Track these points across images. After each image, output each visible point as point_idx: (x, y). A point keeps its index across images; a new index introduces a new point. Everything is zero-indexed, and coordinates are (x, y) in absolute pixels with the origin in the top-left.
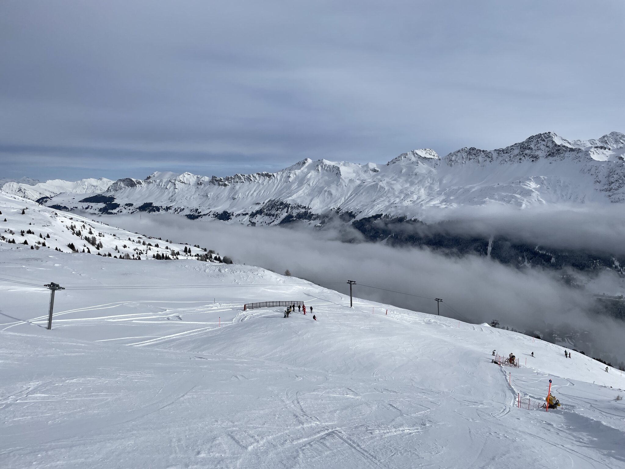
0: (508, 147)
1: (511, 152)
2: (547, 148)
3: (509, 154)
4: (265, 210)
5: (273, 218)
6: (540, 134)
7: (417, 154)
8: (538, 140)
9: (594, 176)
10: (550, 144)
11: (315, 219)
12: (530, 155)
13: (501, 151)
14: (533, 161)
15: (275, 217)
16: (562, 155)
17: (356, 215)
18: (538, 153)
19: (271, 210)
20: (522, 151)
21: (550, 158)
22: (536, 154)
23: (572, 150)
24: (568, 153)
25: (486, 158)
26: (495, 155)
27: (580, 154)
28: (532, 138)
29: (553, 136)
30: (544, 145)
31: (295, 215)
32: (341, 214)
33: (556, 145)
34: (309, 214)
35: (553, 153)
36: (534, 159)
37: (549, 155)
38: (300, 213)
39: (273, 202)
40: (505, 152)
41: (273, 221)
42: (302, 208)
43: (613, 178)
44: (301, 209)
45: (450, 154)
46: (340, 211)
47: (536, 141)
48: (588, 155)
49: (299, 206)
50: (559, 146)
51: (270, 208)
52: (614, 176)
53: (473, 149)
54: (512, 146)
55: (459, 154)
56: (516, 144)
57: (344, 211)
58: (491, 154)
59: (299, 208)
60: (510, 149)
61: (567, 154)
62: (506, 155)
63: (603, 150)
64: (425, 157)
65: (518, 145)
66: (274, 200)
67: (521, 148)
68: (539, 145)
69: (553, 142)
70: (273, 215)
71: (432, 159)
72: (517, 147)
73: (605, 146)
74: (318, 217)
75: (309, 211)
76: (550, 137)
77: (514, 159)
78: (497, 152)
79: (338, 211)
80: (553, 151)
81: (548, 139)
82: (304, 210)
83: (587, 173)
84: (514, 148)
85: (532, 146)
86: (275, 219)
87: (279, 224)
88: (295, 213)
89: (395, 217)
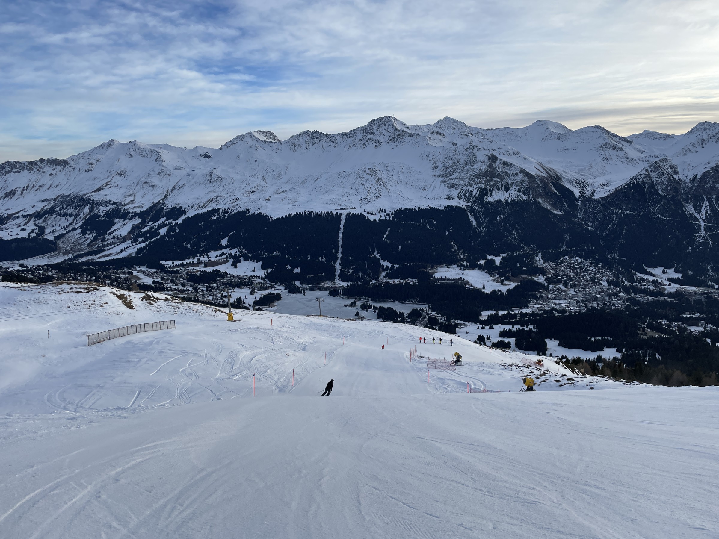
0: (351, 131)
1: (355, 137)
2: (388, 133)
3: (353, 139)
4: (58, 209)
5: (71, 219)
6: (381, 117)
7: (254, 137)
8: (379, 124)
9: (432, 162)
10: (390, 129)
11: (131, 218)
12: (373, 140)
13: (344, 135)
14: (376, 146)
15: (73, 217)
16: (402, 140)
17: (186, 210)
18: (381, 138)
19: (66, 208)
20: (365, 136)
21: (391, 143)
22: (379, 138)
23: (412, 135)
24: (407, 138)
25: (330, 143)
26: (339, 139)
27: (418, 140)
28: (374, 122)
29: (393, 121)
30: (385, 130)
31: (103, 214)
32: (167, 210)
33: (396, 129)
34: (122, 212)
35: (394, 138)
36: (377, 144)
37: (391, 140)
38: (109, 211)
39: (69, 198)
40: (349, 136)
41: (71, 223)
42: (113, 204)
43: (448, 164)
44: (111, 206)
45: (291, 137)
46: (165, 206)
47: (377, 125)
48: (425, 140)
49: (108, 202)
50: (399, 131)
52: (449, 162)
53: (316, 132)
54: (355, 130)
55: (301, 138)
56: (358, 128)
57: (170, 207)
58: (334, 138)
59: (108, 205)
60: (353, 133)
61: (407, 139)
62: (350, 139)
63: (438, 136)
64: (264, 141)
65: (360, 129)
66: (70, 195)
67: (363, 132)
68: (380, 129)
69: (393, 126)
70: (71, 215)
71: (272, 142)
72: (360, 131)
73: (440, 131)
74: (136, 214)
75: (123, 208)
76: (390, 121)
77: (357, 144)
78: (341, 136)
79: (163, 206)
80: (393, 136)
81: (389, 123)
82: (114, 207)
83: (426, 159)
84: (356, 132)
85: (374, 131)
86: (74, 220)
87: (81, 227)
88: (102, 210)
89: (236, 211)
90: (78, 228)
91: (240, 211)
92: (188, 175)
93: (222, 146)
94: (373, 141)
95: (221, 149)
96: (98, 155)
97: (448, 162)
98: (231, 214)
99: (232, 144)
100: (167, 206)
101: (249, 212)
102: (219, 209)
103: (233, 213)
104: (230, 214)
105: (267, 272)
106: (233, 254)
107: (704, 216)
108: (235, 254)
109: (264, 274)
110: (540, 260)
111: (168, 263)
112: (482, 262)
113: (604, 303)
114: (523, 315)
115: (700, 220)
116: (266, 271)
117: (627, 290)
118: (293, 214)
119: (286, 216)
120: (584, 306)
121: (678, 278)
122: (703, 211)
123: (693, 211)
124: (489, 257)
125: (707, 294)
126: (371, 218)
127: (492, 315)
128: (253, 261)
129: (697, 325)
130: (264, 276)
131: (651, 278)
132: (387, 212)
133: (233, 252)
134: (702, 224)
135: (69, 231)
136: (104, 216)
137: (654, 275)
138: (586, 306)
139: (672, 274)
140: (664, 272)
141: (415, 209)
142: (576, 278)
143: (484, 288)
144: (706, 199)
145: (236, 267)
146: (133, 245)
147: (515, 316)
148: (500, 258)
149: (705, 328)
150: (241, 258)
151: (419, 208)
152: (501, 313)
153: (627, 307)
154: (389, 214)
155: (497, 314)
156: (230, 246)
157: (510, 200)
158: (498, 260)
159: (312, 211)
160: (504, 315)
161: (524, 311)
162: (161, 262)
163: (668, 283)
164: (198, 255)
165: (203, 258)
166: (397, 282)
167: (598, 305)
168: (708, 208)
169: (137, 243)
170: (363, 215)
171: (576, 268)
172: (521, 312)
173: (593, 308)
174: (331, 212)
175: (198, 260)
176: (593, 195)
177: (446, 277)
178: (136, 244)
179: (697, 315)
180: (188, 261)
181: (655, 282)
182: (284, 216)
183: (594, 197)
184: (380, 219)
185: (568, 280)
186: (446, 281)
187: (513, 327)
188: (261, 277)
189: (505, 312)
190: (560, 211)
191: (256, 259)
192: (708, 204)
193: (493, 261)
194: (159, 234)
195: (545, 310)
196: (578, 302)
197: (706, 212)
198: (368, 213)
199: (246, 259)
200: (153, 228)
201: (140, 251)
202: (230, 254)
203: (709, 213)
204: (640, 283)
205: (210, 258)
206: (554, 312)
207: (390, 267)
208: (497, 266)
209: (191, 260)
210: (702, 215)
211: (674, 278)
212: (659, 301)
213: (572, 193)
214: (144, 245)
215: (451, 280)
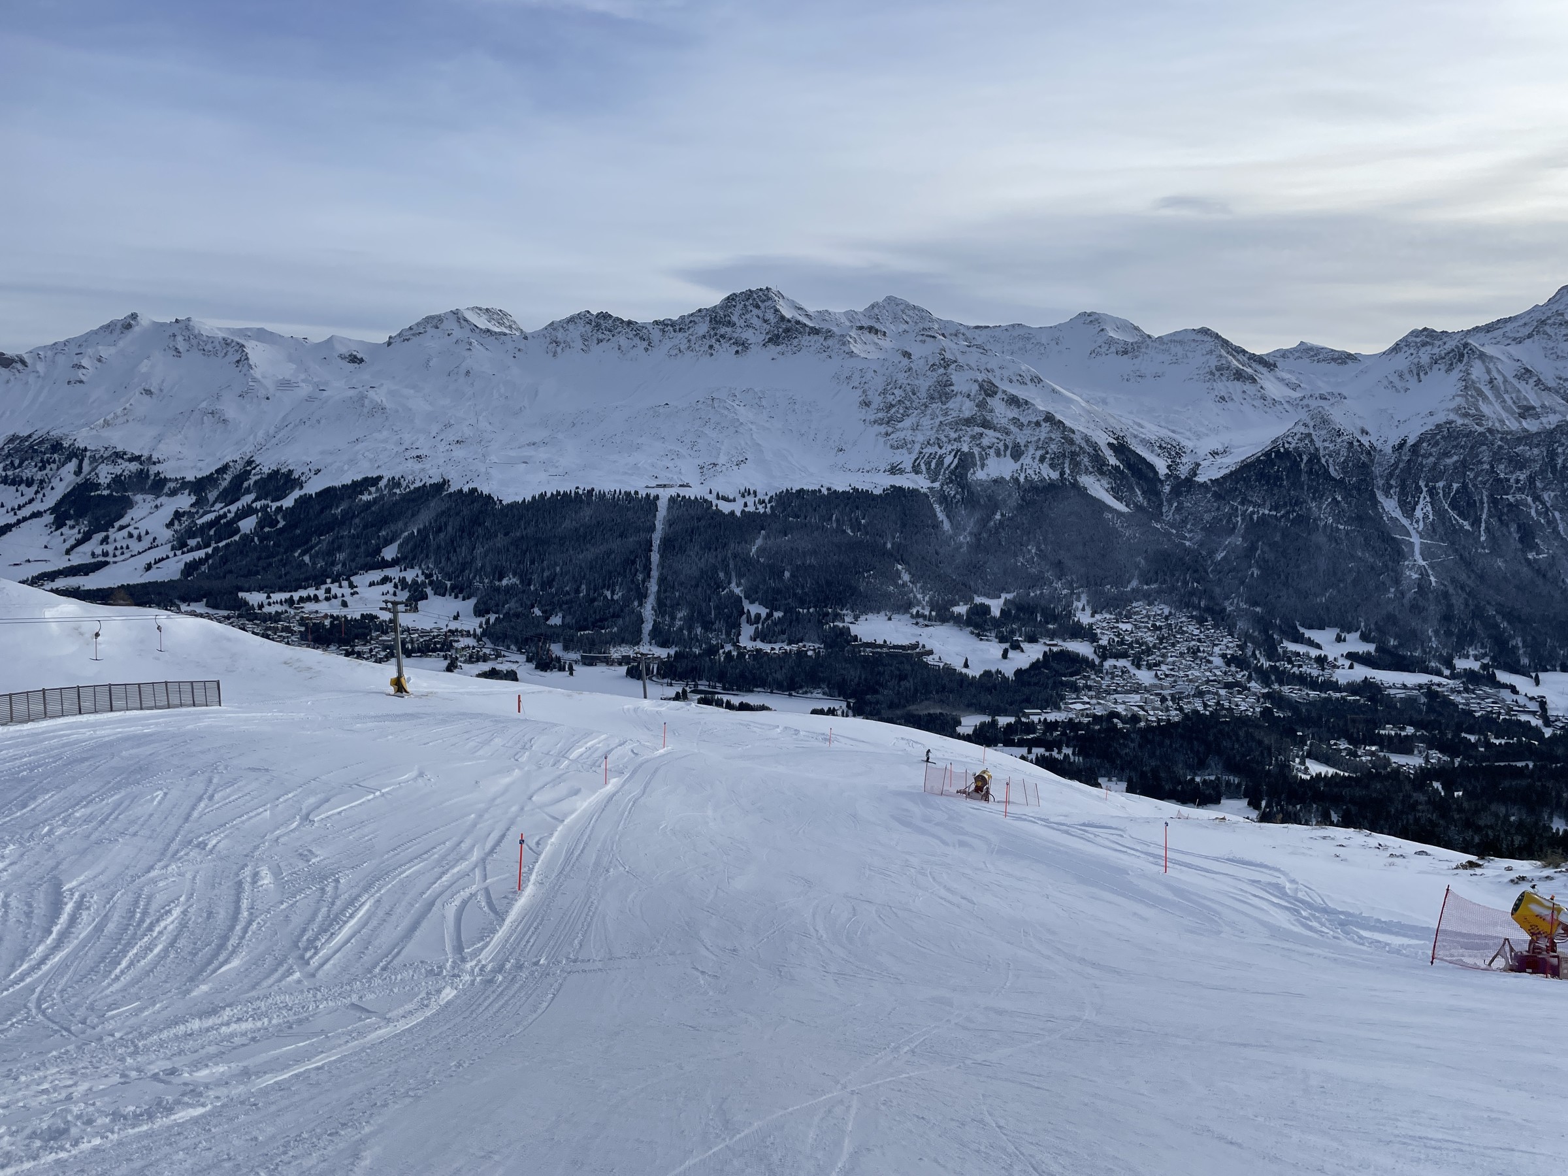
0: (682, 317)
1: (691, 330)
2: (765, 325)
3: (686, 335)
5: (30, 492)
6: (750, 290)
7: (466, 320)
8: (745, 305)
9: (859, 392)
10: (770, 316)
11: (173, 493)
12: (730, 339)
13: (667, 325)
14: (737, 352)
15: (35, 488)
16: (795, 342)
17: (303, 478)
18: (748, 335)
19: (20, 465)
20: (713, 329)
21: (771, 346)
22: (744, 336)
23: (815, 331)
24: (807, 337)
25: (637, 341)
26: (656, 334)
27: (830, 342)
28: (733, 299)
29: (776, 298)
30: (759, 317)
31: (108, 481)
32: (259, 477)
33: (783, 318)
34: (152, 477)
35: (778, 336)
36: (740, 348)
37: (770, 340)
38: (121, 475)
39: (27, 443)
40: (678, 327)
41: (31, 501)
42: (131, 460)
43: (893, 397)
44: (127, 463)
45: (549, 325)
46: (254, 468)
47: (741, 306)
48: (844, 344)
49: (118, 456)
50: (789, 321)
51: (17, 462)
52: (896, 392)
53: (605, 316)
54: (692, 314)
55: (571, 327)
56: (700, 311)
57: (266, 471)
58: (645, 331)
59: (120, 461)
60: (688, 321)
61: (806, 340)
62: (680, 335)
63: (873, 337)
64: (488, 331)
65: (703, 313)
66: (30, 436)
67: (711, 321)
68: (748, 316)
69: (777, 311)
70: (29, 483)
71: (505, 334)
72: (703, 317)
73: (877, 326)
74: (184, 485)
75: (153, 470)
76: (769, 299)
77: (697, 345)
78: (661, 327)
79: (249, 468)
80: (776, 332)
81: (767, 304)
82: (134, 467)
83: (845, 383)
84: (696, 319)
85: (734, 318)
86: (37, 492)
87: (53, 510)
88: (105, 474)
89: (418, 484)
90: (45, 511)
91: (428, 484)
92: (310, 399)
93: (390, 337)
94: (732, 342)
95: (389, 344)
96: (100, 347)
97: (893, 394)
98: (408, 490)
99: (414, 335)
100: (258, 469)
101: (449, 486)
102: (380, 478)
103: (412, 487)
104: (405, 489)
105: (488, 621)
106: (409, 580)
107: (1421, 523)
108: (415, 582)
109: (481, 626)
110: (1083, 609)
111: (254, 598)
112: (961, 609)
113: (1218, 703)
114: (1051, 726)
115: (1413, 532)
116: (483, 620)
117: (1264, 677)
118: (549, 495)
119: (534, 498)
120: (1176, 709)
121: (1369, 653)
122: (1419, 513)
123: (1397, 514)
124: (978, 600)
125: (1429, 686)
126: (725, 507)
127: (983, 725)
128: (456, 597)
129: (1408, 751)
130: (479, 631)
131: (1314, 653)
132: (760, 496)
133: (410, 575)
134: (1415, 539)
135: (25, 519)
136: (109, 487)
137: (1318, 647)
138: (1181, 709)
139: (1355, 644)
140: (1339, 639)
141: (820, 491)
142: (1159, 649)
143: (966, 665)
144: (1425, 489)
145: (416, 610)
146: (175, 555)
147: (1030, 728)
148: (1002, 601)
149: (1427, 760)
150: (429, 590)
151: (829, 489)
152: (1003, 721)
153: (1266, 712)
154: (764, 502)
155: (994, 723)
156: (404, 560)
157: (1022, 479)
158: (996, 607)
159: (593, 490)
160: (1009, 725)
161: (1052, 716)
162: (241, 594)
163: (1347, 663)
164: (329, 581)
165: (340, 586)
166: (780, 649)
167: (1205, 706)
168: (1429, 508)
169: (185, 549)
170: (706, 501)
171: (1160, 628)
172: (1045, 719)
173: (1196, 712)
174: (637, 493)
175: (328, 591)
176: (1195, 475)
177: (885, 642)
178: (183, 553)
179: (1410, 730)
180: (303, 593)
181: (1321, 661)
182: (529, 498)
183: (1196, 479)
184: (743, 511)
185: (1143, 652)
186: (885, 650)
187: (1030, 752)
188: (472, 632)
189: (1012, 720)
190: (1127, 506)
191: (460, 590)
192: (1428, 499)
193: (986, 609)
194: (238, 530)
195: (1095, 717)
196: (1163, 700)
197: (1426, 517)
198: (718, 497)
199: (440, 591)
200: (225, 515)
201: (190, 568)
202: (403, 581)
203: (1431, 517)
204: (1290, 662)
205: (356, 587)
206: (1115, 720)
207: (764, 615)
208: (994, 618)
209: (311, 592)
210: (1417, 522)
211: (1361, 652)
212: (1329, 699)
213: (1151, 467)
214: (201, 554)
215: (895, 647)
